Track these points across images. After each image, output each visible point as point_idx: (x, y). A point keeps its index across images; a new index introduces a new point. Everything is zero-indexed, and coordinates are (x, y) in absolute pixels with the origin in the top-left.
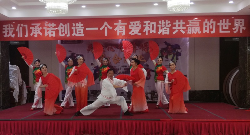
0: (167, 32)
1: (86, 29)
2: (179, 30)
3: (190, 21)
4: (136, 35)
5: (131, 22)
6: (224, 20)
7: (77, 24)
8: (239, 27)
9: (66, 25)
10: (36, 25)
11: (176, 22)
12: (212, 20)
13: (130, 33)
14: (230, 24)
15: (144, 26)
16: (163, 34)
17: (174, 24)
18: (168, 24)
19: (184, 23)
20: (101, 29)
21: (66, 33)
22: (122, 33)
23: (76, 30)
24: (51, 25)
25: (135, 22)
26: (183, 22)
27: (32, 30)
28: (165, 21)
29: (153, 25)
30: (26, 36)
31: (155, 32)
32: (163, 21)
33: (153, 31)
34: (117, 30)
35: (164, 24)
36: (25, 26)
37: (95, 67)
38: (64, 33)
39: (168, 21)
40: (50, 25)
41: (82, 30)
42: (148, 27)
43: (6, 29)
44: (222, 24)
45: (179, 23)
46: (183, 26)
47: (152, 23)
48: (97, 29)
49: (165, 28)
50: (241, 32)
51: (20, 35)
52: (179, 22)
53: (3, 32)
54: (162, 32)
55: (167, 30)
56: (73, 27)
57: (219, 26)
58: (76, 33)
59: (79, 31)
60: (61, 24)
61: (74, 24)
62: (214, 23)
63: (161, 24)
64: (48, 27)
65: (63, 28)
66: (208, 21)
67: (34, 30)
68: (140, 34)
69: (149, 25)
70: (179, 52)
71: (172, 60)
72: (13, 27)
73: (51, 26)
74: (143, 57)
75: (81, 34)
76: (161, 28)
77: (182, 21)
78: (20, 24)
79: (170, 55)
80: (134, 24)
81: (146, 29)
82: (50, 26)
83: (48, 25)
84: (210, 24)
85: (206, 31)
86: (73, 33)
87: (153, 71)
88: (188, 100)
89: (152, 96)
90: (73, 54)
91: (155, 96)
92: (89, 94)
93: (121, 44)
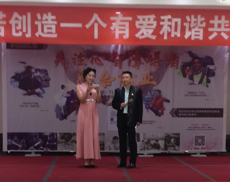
0: (199, 35)
1: (61, 26)
2: (219, 33)
4: (147, 39)
5: (139, 17)
7: (45, 17)
9: (24, 17)
11: (213, 19)
13: (138, 35)
15: (161, 23)
16: (193, 38)
17: (211, 22)
18: (202, 23)
19: (227, 22)
20: (88, 26)
21: (24, 30)
22: (124, 34)
23: (42, 25)
25: (146, 17)
26: (226, 19)
28: (196, 17)
29: (176, 23)
31: (179, 35)
32: (193, 16)
33: (175, 33)
34: (115, 30)
35: (195, 22)
37: (68, 93)
38: (22, 30)
39: (201, 17)
41: (54, 27)
42: (168, 26)
45: (219, 22)
47: (175, 20)
48: (79, 25)
49: (197, 29)
52: (220, 19)
54: (190, 36)
55: (199, 32)
56: (37, 20)
58: (43, 31)
60: (16, 15)
61: (39, 16)
63: (190, 23)
65: (19, 22)
68: (154, 37)
69: (170, 23)
70: (211, 70)
71: (200, 82)
74: (152, 77)
75: (51, 33)
76: (190, 29)
77: (224, 19)
79: (197, 74)
80: (144, 20)
81: (165, 30)
86: (37, 31)
87: (168, 101)
88: (224, 150)
89: (165, 144)
90: (29, 68)
91: (171, 143)
92: (56, 140)
93: (115, 54)
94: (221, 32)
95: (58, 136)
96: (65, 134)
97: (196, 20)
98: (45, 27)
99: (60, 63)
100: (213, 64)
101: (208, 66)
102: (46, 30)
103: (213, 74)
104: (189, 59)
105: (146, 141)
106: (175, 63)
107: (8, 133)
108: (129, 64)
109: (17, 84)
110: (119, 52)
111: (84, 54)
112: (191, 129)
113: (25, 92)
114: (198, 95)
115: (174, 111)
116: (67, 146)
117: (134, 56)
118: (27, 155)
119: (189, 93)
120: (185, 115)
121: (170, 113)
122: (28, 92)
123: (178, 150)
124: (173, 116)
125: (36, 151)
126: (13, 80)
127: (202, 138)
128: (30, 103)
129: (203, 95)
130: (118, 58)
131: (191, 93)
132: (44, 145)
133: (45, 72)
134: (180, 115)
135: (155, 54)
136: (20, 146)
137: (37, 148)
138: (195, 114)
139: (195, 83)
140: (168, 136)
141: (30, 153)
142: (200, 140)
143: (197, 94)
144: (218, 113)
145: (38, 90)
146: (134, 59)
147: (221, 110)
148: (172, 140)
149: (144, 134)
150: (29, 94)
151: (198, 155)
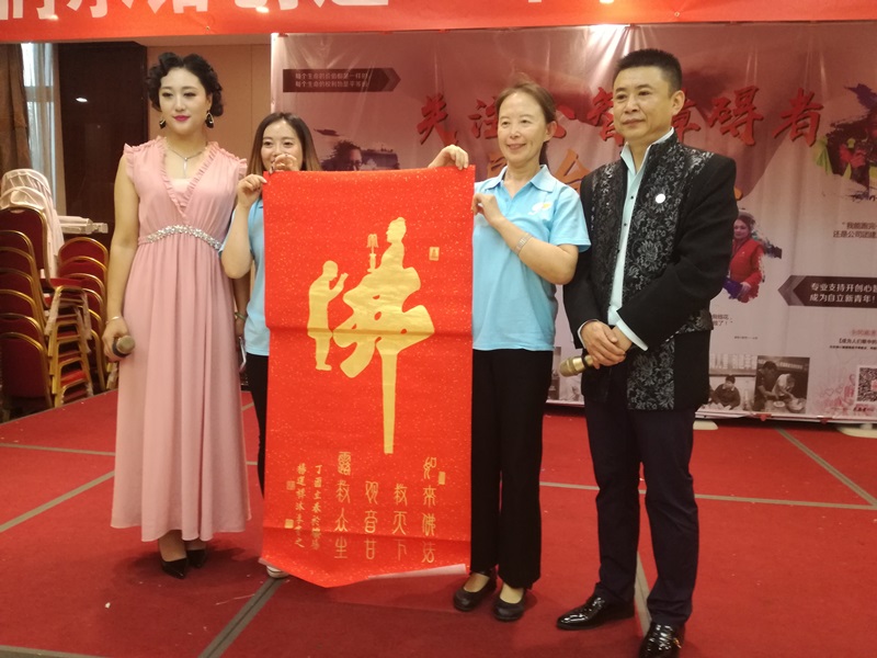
87: (776, 252)
89: (757, 391)
90: (344, 149)
91: (779, 389)
93: (605, 98)
99: (434, 129)
104: (855, 112)
106: (806, 126)
112: (849, 345)
115: (796, 283)
119: (850, 225)
120: (831, 298)
121: (781, 290)
123: (798, 412)
124: (790, 303)
131: (857, 225)
134: (814, 298)
135: (740, 95)
138: (867, 299)
139: (873, 192)
140: (770, 365)
148: (783, 379)
151: (867, 433)
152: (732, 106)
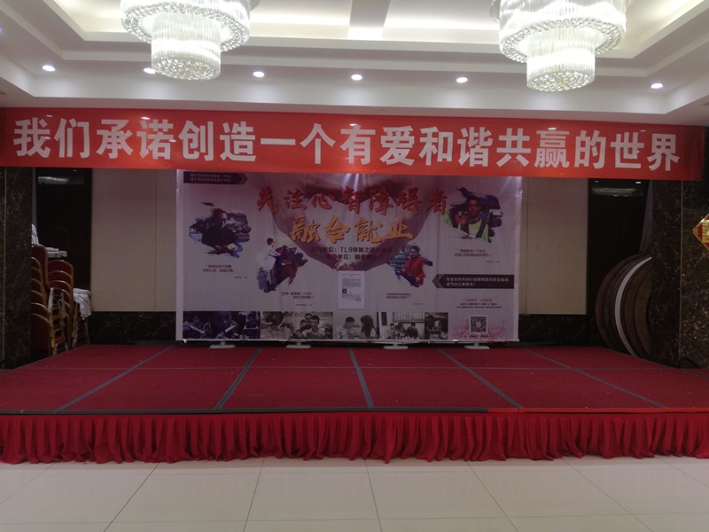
0: (481, 159)
1: (262, 143)
2: (514, 155)
3: (542, 134)
4: (399, 164)
5: (386, 129)
6: (627, 135)
7: (236, 128)
8: (664, 156)
9: (203, 128)
10: (115, 125)
11: (505, 134)
12: (596, 133)
13: (384, 159)
14: (642, 145)
15: (422, 140)
16: (472, 164)
17: (501, 138)
18: (486, 139)
19: (527, 138)
20: (304, 143)
21: (203, 150)
22: (363, 157)
23: (232, 142)
24: (161, 126)
25: (398, 130)
26: (524, 135)
27: (101, 137)
28: (477, 130)
29: (446, 140)
30: (85, 154)
31: (449, 159)
32: (472, 129)
33: (445, 156)
34: (347, 150)
35: (475, 138)
36: (81, 124)
37: (277, 250)
38: (198, 149)
39: (485, 131)
40: (155, 125)
41: (250, 145)
42: (433, 144)
43: (25, 132)
44: (622, 145)
45: (514, 138)
46: (525, 145)
47: (443, 135)
48: (292, 142)
49: (478, 149)
50: (668, 168)
51: (66, 151)
52: (515, 133)
53: (16, 142)
54: (468, 161)
55: (482, 153)
56: (223, 133)
57: (614, 149)
58: (232, 151)
59: (241, 147)
60: (189, 125)
61: (226, 127)
62: (603, 141)
63: (467, 139)
64: (150, 131)
65: (194, 137)
66: (587, 135)
67: (110, 137)
68: (410, 162)
69: (435, 140)
70: (496, 216)
71: (479, 235)
72: (46, 128)
73: (160, 130)
74: (405, 227)
75: (246, 154)
76: (468, 150)
77: (522, 134)
78: (68, 119)
79: (475, 222)
80: (394, 134)
81: (428, 150)
82: (155, 130)
83: (151, 126)
84: (593, 143)
85: (582, 161)
86: (223, 150)
87: (430, 264)
88: (516, 339)
89: (426, 330)
90: (218, 213)
91: (435, 328)
92: (258, 323)
93: (349, 191)
94: (517, 154)
95: (262, 316)
96: (273, 313)
97: (476, 135)
98: (237, 144)
99: (266, 205)
100: (498, 207)
101: (491, 211)
102: (237, 150)
103: (499, 223)
104: (461, 200)
105: (396, 324)
106: (440, 206)
107: (184, 312)
108: (371, 207)
109: (200, 236)
110: (355, 188)
111: (302, 191)
112: (465, 306)
113: (212, 249)
114: (475, 255)
115: (440, 278)
116: (275, 332)
117: (378, 194)
118: (213, 347)
119: (462, 251)
120: (456, 284)
121: (433, 281)
122: (217, 249)
123: (445, 339)
124: (437, 287)
125: (227, 339)
126: (192, 230)
127: (483, 320)
128: (219, 266)
129: (483, 254)
130: (353, 197)
131: (465, 251)
132: (240, 331)
133: (243, 218)
134: (448, 284)
135: (411, 191)
136: (203, 332)
137: (229, 335)
138: (471, 284)
139: (471, 236)
140: (430, 317)
141: (218, 343)
142: (479, 324)
143: (474, 253)
144: (506, 282)
145: (231, 246)
146: (378, 199)
147: (511, 278)
148: (437, 323)
149: (393, 314)
150: (218, 252)
151: (476, 347)
152: (407, 196)
